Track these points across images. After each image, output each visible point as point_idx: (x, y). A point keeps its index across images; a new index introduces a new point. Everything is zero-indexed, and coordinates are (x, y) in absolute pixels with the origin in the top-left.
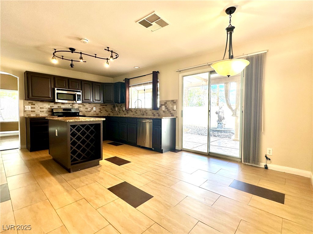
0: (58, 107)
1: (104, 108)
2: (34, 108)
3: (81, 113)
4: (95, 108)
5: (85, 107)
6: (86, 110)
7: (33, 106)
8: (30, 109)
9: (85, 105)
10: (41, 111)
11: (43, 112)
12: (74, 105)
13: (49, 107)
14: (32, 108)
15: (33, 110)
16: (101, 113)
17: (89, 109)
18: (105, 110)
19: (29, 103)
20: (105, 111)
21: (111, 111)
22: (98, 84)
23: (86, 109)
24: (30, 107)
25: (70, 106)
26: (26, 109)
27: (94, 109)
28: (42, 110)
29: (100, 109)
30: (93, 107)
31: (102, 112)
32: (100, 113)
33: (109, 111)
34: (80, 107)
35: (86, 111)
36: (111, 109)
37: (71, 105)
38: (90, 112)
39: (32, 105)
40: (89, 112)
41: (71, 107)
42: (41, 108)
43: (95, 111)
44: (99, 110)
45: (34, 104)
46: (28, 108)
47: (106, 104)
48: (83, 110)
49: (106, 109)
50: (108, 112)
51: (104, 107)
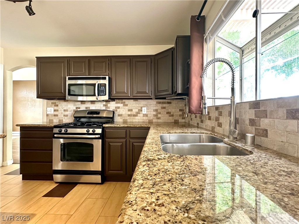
0: (86, 108)
1: (164, 108)
2: (57, 110)
3: (121, 118)
4: (145, 108)
5: (126, 107)
6: (129, 113)
7: (56, 108)
8: (52, 112)
9: (126, 103)
10: (64, 116)
11: (67, 116)
12: (109, 105)
13: (75, 109)
14: (55, 111)
15: (56, 114)
16: (159, 118)
17: (135, 111)
18: (168, 113)
19: (52, 103)
20: (168, 115)
21: (180, 115)
22: (145, 60)
23: (129, 110)
24: (52, 109)
25: (102, 105)
26: (48, 113)
27: (145, 111)
28: (66, 113)
29: (156, 110)
30: (142, 108)
31: (159, 116)
32: (155, 117)
33: (177, 115)
34: (119, 108)
35: (129, 115)
36: (180, 110)
37: (104, 105)
38: (137, 116)
39: (55, 106)
40: (134, 116)
41: (104, 108)
42: (65, 110)
43: (146, 115)
44: (155, 113)
45: (57, 106)
46: (51, 110)
47: (169, 101)
48: (124, 113)
49: (170, 111)
50: (173, 115)
51: (164, 105)
